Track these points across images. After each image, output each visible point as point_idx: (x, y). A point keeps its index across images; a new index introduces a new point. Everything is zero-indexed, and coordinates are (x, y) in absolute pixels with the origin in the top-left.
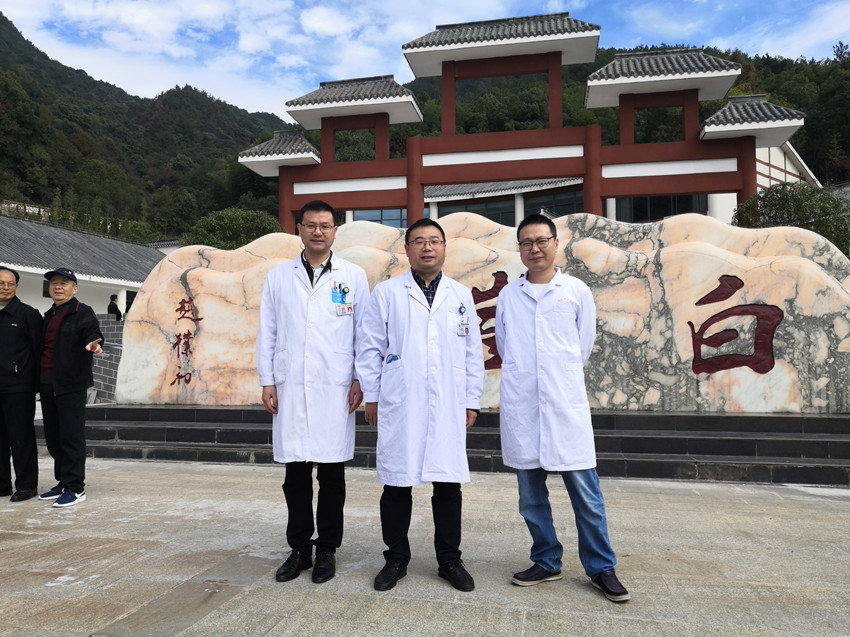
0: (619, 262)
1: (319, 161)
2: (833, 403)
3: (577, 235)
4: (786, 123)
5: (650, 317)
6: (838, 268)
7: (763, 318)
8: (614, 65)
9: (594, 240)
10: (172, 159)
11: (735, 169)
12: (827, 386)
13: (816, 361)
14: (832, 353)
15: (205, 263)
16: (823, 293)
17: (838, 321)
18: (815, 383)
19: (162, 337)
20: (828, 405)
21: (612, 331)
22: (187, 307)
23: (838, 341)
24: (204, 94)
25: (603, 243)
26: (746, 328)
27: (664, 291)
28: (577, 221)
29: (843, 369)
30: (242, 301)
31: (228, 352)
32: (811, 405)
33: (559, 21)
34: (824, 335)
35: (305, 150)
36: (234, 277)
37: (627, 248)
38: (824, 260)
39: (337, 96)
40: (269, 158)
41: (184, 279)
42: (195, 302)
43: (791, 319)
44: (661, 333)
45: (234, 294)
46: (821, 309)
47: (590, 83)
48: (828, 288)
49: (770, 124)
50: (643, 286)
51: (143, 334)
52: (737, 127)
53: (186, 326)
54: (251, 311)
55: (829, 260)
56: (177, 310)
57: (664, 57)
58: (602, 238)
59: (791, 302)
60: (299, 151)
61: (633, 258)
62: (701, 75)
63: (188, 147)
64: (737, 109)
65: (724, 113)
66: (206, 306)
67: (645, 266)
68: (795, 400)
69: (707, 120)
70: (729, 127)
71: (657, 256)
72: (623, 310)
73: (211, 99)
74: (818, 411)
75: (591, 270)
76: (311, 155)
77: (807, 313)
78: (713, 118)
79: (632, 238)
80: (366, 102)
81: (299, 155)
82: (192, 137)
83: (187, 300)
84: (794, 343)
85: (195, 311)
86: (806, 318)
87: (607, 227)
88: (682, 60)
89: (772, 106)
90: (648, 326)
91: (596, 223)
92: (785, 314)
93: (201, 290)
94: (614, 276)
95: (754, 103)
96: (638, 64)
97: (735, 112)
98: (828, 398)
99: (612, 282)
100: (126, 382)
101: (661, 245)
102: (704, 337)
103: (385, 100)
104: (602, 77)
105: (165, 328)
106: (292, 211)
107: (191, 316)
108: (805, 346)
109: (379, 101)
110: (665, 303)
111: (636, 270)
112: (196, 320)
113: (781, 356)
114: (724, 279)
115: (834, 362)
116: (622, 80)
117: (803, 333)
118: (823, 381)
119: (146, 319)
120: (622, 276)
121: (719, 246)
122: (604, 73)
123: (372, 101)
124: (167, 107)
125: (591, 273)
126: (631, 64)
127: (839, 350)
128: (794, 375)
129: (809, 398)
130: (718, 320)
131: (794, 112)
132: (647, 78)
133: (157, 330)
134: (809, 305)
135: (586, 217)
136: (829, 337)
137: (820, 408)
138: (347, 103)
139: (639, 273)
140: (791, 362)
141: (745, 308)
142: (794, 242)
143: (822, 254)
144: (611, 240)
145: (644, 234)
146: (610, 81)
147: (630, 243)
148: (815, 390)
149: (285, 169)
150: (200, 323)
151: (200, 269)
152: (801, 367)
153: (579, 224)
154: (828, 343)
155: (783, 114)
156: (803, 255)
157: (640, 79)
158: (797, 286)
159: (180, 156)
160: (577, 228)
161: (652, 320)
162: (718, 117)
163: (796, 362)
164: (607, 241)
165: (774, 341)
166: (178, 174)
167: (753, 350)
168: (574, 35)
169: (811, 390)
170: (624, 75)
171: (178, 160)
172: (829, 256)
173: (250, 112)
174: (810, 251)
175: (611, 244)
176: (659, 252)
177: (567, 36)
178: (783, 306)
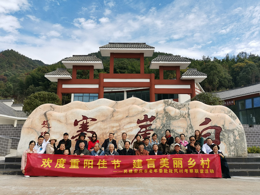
0: (178, 113)
1: (71, 78)
2: (236, 154)
3: (166, 105)
4: (203, 77)
5: (187, 129)
6: (234, 117)
7: (217, 130)
8: (158, 58)
9: (171, 107)
10: (4, 72)
11: (190, 88)
12: (234, 149)
13: (231, 142)
14: (235, 140)
15: (53, 109)
16: (231, 123)
17: (235, 131)
18: (231, 148)
19: (36, 133)
20: (235, 154)
21: (177, 133)
22: (46, 123)
23: (236, 136)
24: (17, 53)
25: (173, 108)
26: (213, 132)
27: (191, 121)
28: (166, 101)
29: (237, 144)
30: (65, 122)
31: (59, 138)
32: (230, 154)
33: (143, 45)
34: (232, 135)
35: (68, 75)
36: (63, 114)
37: (180, 109)
38: (230, 114)
39: (79, 60)
40: (55, 76)
41: (45, 114)
42: (49, 122)
43: (224, 130)
44: (191, 133)
45: (63, 119)
46: (231, 128)
47: (152, 62)
48: (232, 122)
49: (198, 77)
50: (185, 120)
51: (29, 132)
52: (190, 77)
53: (45, 130)
54: (68, 125)
55: (231, 115)
56: (42, 124)
57: (171, 57)
58: (173, 106)
59: (223, 126)
60: (65, 75)
61: (182, 112)
62: (181, 62)
63: (10, 69)
64: (190, 72)
65: (187, 73)
66: (52, 123)
67: (185, 115)
68: (226, 153)
69: (183, 74)
70: (188, 77)
71: (188, 112)
72: (180, 127)
73: (20, 54)
74: (232, 156)
75: (171, 115)
76: (69, 76)
77: (228, 129)
78: (184, 74)
79: (181, 107)
80: (88, 62)
81: (65, 76)
82: (12, 66)
83: (46, 121)
84: (225, 137)
85: (48, 125)
86: (227, 130)
87: (174, 103)
88: (175, 58)
89: (198, 72)
90: (187, 131)
91: (171, 102)
92: (222, 129)
93: (51, 118)
94: (177, 117)
95: (194, 71)
96: (164, 58)
97: (189, 73)
98: (234, 152)
99: (177, 119)
100: (21, 148)
101: (189, 109)
102: (202, 135)
103: (93, 62)
104: (155, 61)
105: (37, 130)
106: (62, 93)
107: (47, 126)
108: (228, 138)
109: (92, 62)
110: (191, 125)
111: (183, 116)
112: (49, 128)
113: (222, 141)
114: (206, 119)
115: (235, 142)
116: (160, 62)
117: (227, 134)
118: (233, 147)
119: (30, 127)
120: (179, 117)
121: (204, 110)
122: (156, 60)
123: (90, 62)
124: (4, 56)
125: (171, 116)
126: (163, 58)
127: (236, 139)
128: (226, 146)
129: (230, 152)
130: (205, 130)
131: (204, 74)
132: (167, 62)
133: (34, 131)
134: (228, 127)
135: (169, 100)
136: (233, 135)
137: (233, 155)
138: (82, 62)
139: (184, 116)
140: (225, 142)
141: (212, 127)
142: (222, 110)
143: (229, 113)
144: (175, 107)
145: (184, 106)
146: (157, 62)
147: (181, 108)
148: (231, 150)
149: (60, 80)
150: (50, 129)
151: (51, 111)
152: (227, 143)
153: (167, 102)
154: (233, 137)
155: (202, 74)
156: (225, 113)
157: (165, 62)
158: (225, 121)
159: (7, 71)
160: (166, 103)
161: (188, 130)
162: (185, 74)
163: (226, 142)
164: (174, 107)
165: (220, 136)
166: (6, 77)
167: (215, 139)
168: (147, 49)
169: (230, 150)
170: (161, 61)
171: (6, 73)
172: (231, 114)
173: (32, 59)
174: (226, 112)
175: (175, 108)
176: (189, 111)
177: (146, 49)
178: (222, 127)
